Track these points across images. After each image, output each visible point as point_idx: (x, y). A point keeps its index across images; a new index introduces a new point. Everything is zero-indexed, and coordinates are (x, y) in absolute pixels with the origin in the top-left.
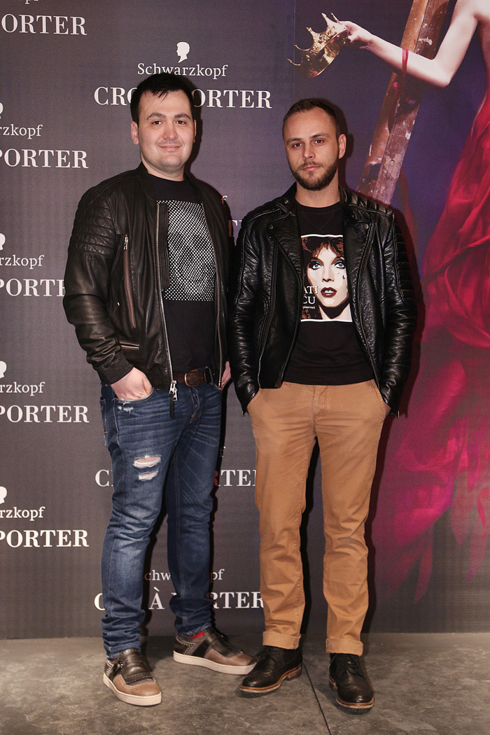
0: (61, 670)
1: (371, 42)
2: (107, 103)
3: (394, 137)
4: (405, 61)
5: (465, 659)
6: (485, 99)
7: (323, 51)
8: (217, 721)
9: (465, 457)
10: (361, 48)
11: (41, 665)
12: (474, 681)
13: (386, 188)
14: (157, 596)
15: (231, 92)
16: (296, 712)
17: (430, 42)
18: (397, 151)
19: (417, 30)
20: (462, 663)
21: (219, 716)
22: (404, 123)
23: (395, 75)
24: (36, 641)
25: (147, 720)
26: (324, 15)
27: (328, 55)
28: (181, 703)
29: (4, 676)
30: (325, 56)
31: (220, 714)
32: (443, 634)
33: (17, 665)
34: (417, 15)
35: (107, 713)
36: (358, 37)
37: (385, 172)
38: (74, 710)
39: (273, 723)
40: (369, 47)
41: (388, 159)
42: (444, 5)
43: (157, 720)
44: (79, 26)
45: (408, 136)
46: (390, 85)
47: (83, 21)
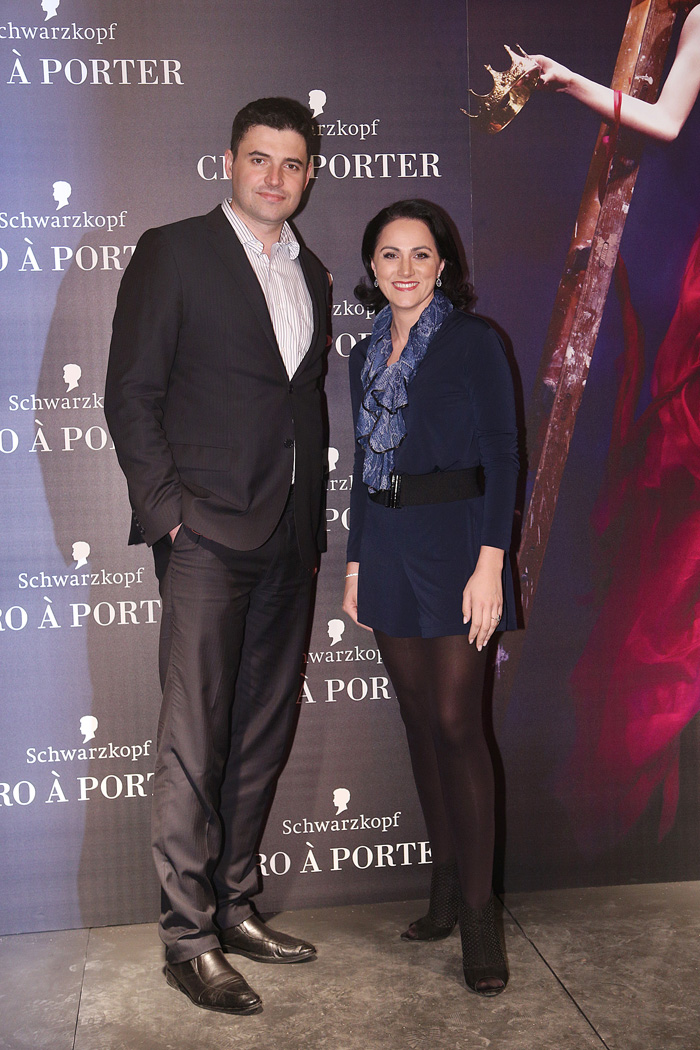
1: (571, 83)
2: (215, 177)
3: (607, 211)
4: (618, 108)
7: (507, 97)
10: (559, 90)
13: (600, 280)
14: (310, 855)
15: (385, 157)
17: (650, 81)
18: (611, 230)
19: (632, 64)
21: (441, 1029)
22: (620, 192)
23: (604, 126)
26: (508, 48)
27: (515, 102)
29: (121, 986)
30: (511, 103)
33: (133, 966)
34: (631, 45)
36: (555, 76)
37: (597, 258)
40: (570, 90)
41: (601, 241)
42: (667, 29)
44: (172, 72)
45: (626, 208)
46: (599, 139)
47: (178, 65)
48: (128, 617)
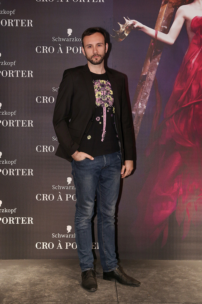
0: (19, 272)
1: (143, 28)
4: (156, 35)
5: (179, 271)
6: (188, 49)
7: (124, 31)
8: (75, 294)
9: (181, 190)
10: (139, 30)
11: (12, 270)
12: (180, 280)
13: (149, 84)
14: (60, 244)
16: (106, 291)
17: (166, 27)
18: (153, 70)
19: (161, 23)
20: (178, 272)
21: (76, 292)
22: (156, 59)
23: (152, 40)
24: (13, 260)
25: (47, 293)
26: (124, 18)
27: (126, 33)
28: (62, 287)
30: (125, 33)
31: (76, 291)
32: (173, 261)
33: (3, 270)
34: (161, 17)
35: (33, 290)
36: (138, 26)
37: (149, 78)
38: (21, 288)
39: (96, 295)
40: (142, 30)
41: (150, 73)
42: (172, 13)
43: (51, 293)
44: (30, 23)
45: (158, 64)
46: (150, 44)
47: (32, 21)
48: (12, 173)
